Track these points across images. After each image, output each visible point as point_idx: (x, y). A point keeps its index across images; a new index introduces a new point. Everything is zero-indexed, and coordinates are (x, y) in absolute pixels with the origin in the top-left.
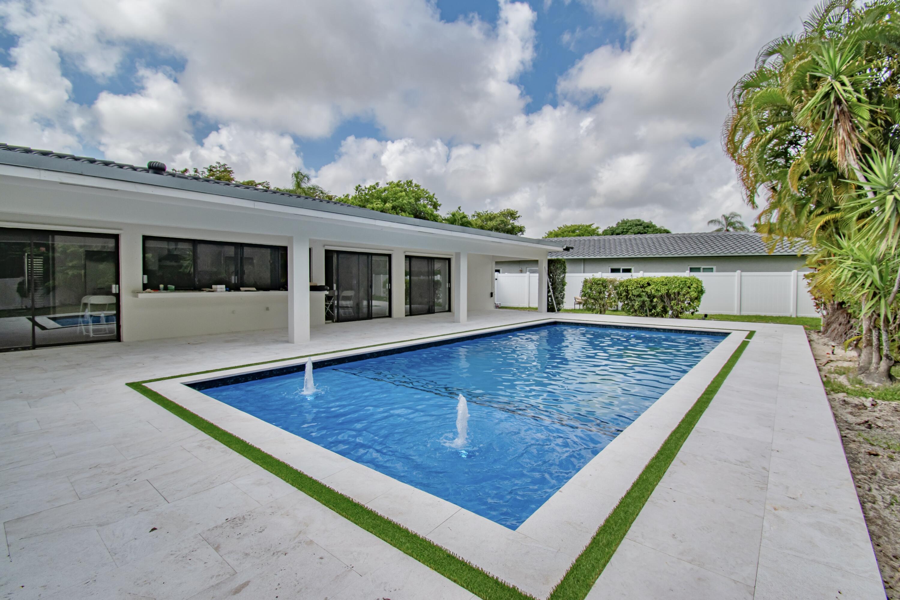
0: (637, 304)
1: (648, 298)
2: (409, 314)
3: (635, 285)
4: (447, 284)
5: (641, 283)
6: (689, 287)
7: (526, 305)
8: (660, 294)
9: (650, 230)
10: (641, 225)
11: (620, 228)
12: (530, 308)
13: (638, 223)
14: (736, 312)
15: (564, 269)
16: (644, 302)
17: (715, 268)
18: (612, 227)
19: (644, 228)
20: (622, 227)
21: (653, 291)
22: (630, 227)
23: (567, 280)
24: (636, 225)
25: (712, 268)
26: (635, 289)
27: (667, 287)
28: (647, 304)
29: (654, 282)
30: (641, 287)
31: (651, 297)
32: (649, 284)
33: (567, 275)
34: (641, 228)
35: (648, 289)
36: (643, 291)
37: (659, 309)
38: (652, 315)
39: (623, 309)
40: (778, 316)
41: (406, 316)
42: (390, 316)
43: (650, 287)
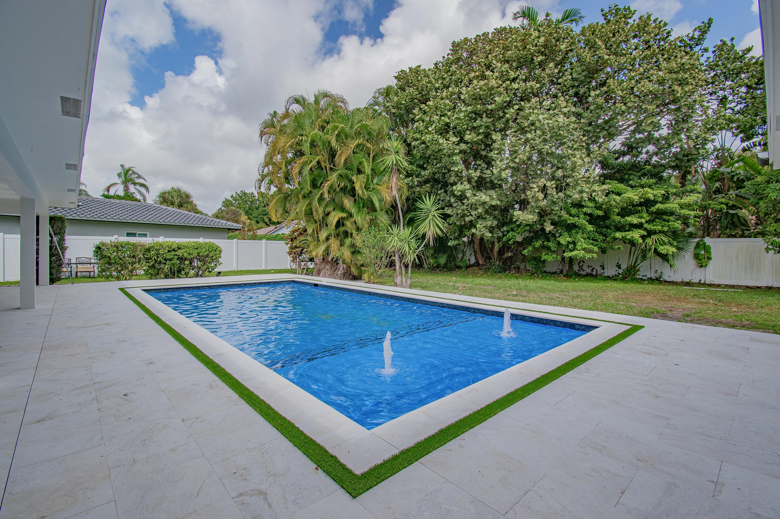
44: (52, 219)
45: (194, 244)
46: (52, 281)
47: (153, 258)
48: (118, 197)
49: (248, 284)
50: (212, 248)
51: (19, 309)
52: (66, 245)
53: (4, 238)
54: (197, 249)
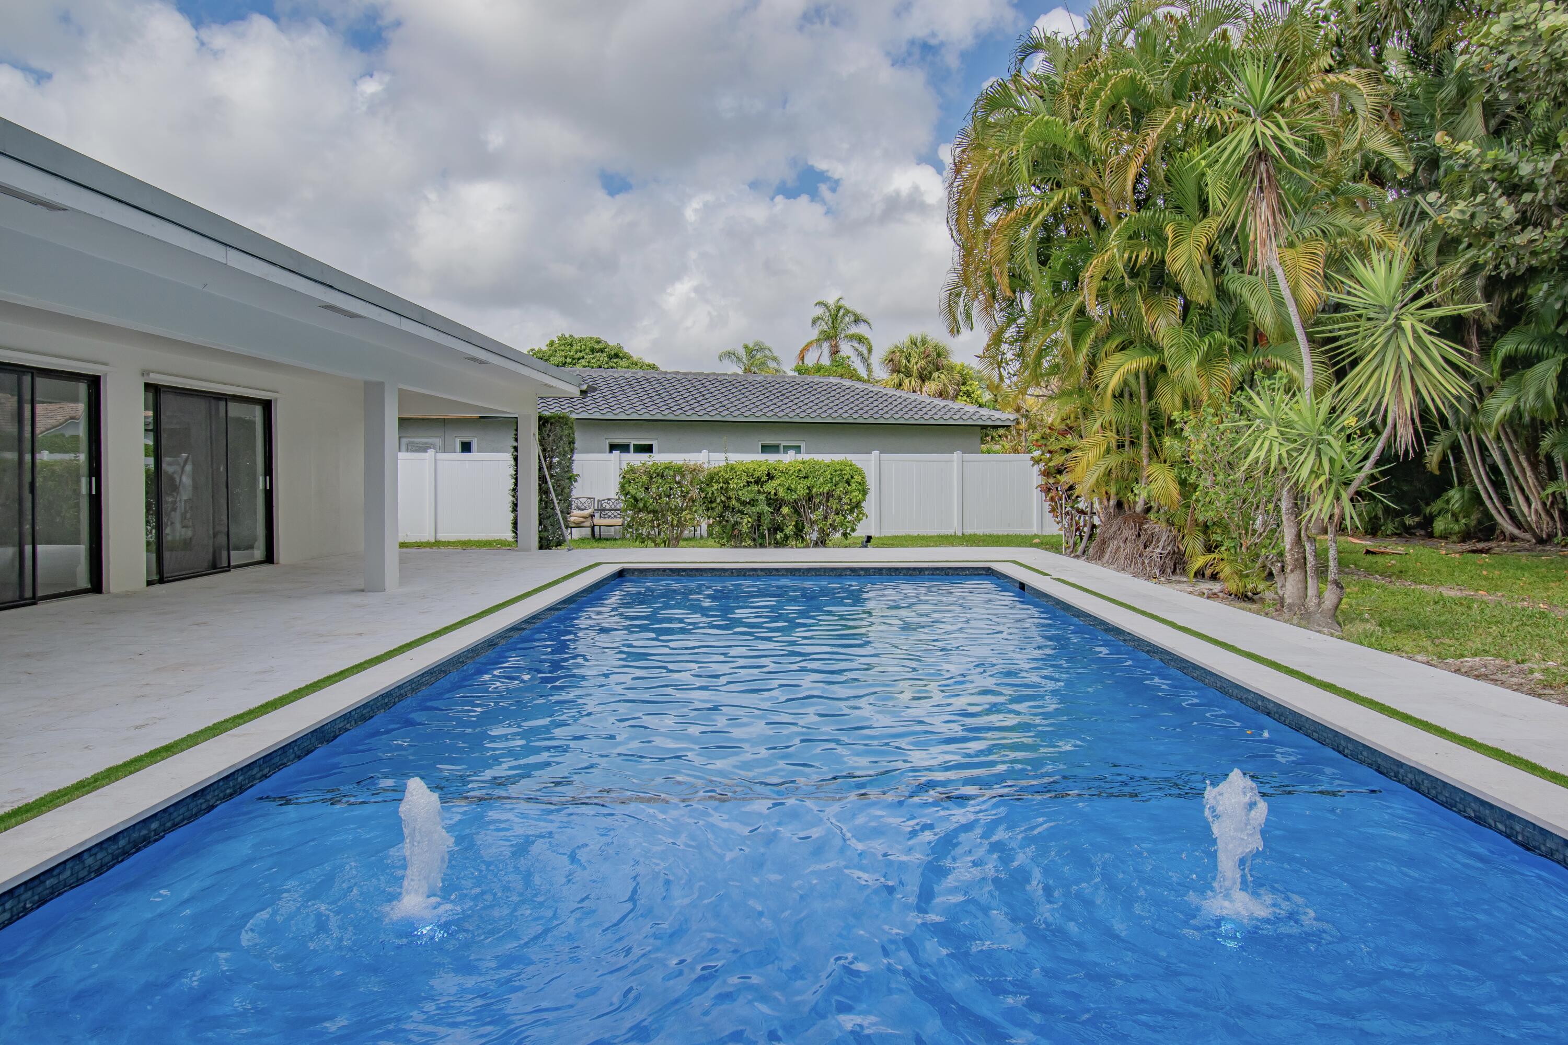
0: (746, 523)
1: (769, 505)
2: (155, 577)
3: (744, 477)
4: (261, 479)
5: (757, 474)
6: (848, 482)
7: (428, 536)
8: (795, 496)
9: (621, 363)
10: (602, 351)
11: (559, 353)
12: (438, 543)
13: (597, 346)
14: (955, 528)
15: (572, 442)
16: (760, 515)
17: (803, 445)
18: (540, 351)
19: (610, 358)
20: (563, 354)
21: (781, 490)
22: (580, 355)
23: (576, 469)
24: (593, 351)
25: (799, 447)
26: (744, 486)
27: (808, 483)
28: (766, 520)
29: (782, 472)
30: (757, 482)
31: (775, 503)
32: (770, 477)
33: (576, 456)
34: (603, 357)
35: (770, 487)
36: (759, 492)
37: (789, 530)
38: (777, 544)
39: (710, 534)
40: (1005, 534)
41: (150, 583)
42: (96, 585)
43: (774, 483)
44: (543, 421)
45: (800, 467)
46: (544, 544)
47: (718, 501)
48: (819, 369)
49: (862, 569)
50: (840, 475)
51: (363, 591)
52: (575, 473)
53: (435, 460)
54: (807, 477)
